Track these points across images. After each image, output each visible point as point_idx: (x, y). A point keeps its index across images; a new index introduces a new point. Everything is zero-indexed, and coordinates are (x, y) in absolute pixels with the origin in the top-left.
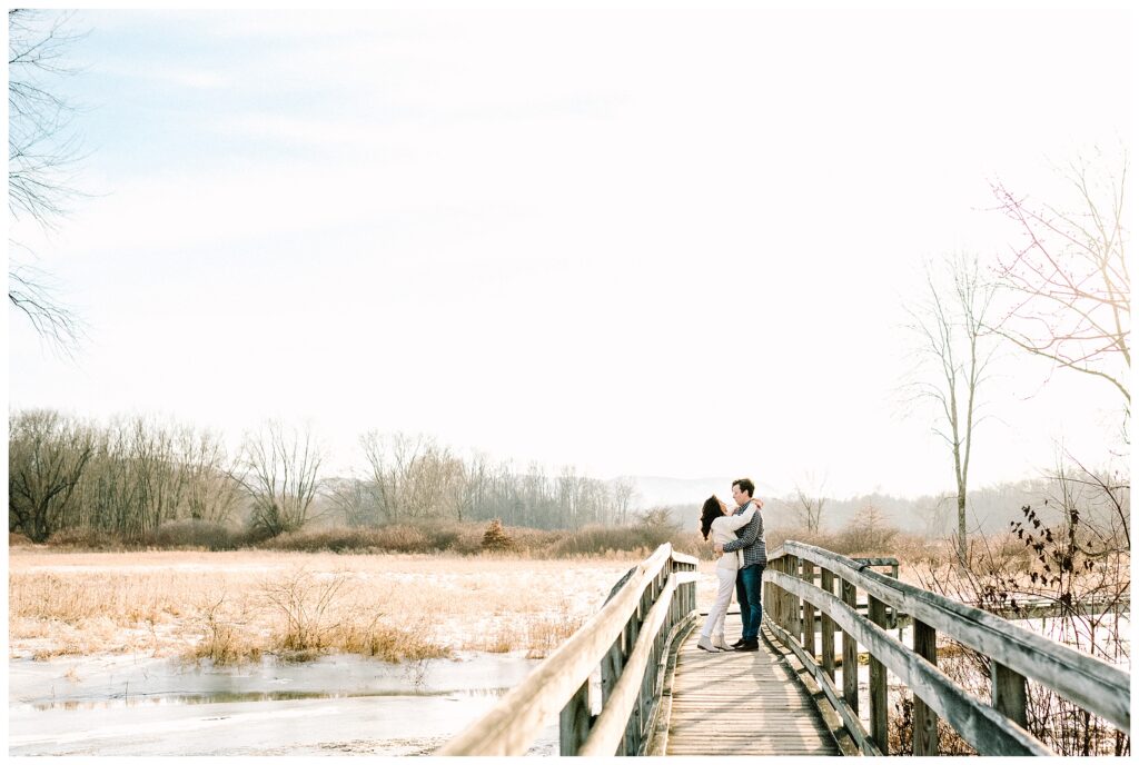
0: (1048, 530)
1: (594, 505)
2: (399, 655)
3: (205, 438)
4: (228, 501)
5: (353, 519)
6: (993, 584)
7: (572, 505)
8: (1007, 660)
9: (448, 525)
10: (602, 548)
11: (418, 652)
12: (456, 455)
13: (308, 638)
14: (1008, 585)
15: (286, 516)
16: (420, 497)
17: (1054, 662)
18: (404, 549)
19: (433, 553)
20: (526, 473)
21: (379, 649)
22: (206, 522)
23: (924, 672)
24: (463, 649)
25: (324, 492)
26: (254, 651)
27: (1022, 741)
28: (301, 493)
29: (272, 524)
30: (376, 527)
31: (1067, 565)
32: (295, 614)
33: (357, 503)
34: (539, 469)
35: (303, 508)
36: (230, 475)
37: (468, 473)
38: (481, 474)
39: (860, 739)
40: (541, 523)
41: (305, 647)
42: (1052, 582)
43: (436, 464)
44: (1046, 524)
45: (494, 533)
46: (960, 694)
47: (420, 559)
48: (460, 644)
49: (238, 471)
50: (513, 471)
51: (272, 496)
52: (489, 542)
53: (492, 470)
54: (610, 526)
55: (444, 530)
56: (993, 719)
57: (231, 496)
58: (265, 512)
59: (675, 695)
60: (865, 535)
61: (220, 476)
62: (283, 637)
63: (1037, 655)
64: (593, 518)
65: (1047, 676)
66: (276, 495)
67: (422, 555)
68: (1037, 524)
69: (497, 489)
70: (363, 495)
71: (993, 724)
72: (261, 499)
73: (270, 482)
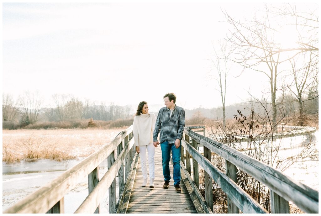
0: (245, 117)
1: (120, 113)
2: (61, 159)
3: (8, 97)
4: (14, 116)
5: (51, 120)
6: (230, 133)
7: (113, 113)
8: (229, 159)
9: (78, 120)
10: (122, 126)
11: (66, 158)
12: (80, 100)
13: (34, 155)
14: (234, 134)
15: (31, 119)
16: (70, 112)
17: (243, 160)
18: (65, 127)
19: (73, 128)
20: (100, 105)
21: (55, 157)
22: (8, 122)
23: (206, 162)
24: (80, 156)
25: (42, 112)
26: (18, 159)
27: (234, 186)
28: (35, 112)
29: (27, 121)
30: (57, 121)
31: (251, 127)
32: (30, 148)
33: (52, 115)
34: (104, 104)
35: (36, 116)
36: (15, 108)
37: (84, 105)
38: (87, 105)
39: (191, 182)
40: (105, 119)
41: (33, 158)
42: (247, 132)
43: (74, 103)
44: (244, 115)
45: (91, 122)
46: (216, 170)
47: (70, 130)
48: (79, 155)
49: (17, 106)
50: (96, 104)
51: (27, 113)
52: (90, 125)
53: (90, 104)
54: (125, 119)
55: (77, 122)
56: (225, 178)
57: (15, 114)
58: (25, 118)
59: (137, 169)
60: (197, 120)
61: (12, 108)
62: (27, 155)
63: (237, 158)
64: (120, 117)
65: (241, 165)
66: (28, 113)
67: (70, 129)
68: (242, 115)
69: (92, 110)
70: (53, 112)
71: (225, 180)
72: (24, 115)
73: (26, 110)
